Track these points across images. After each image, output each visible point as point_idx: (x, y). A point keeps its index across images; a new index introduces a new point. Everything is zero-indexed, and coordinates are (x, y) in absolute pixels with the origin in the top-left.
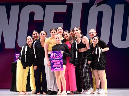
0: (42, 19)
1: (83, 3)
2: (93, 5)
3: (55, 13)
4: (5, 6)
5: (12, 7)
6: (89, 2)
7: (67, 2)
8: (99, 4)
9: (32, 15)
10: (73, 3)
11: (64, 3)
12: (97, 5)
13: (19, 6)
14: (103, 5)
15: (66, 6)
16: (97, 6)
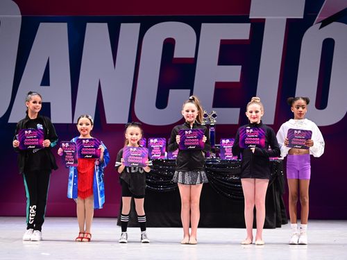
0: (193, 56)
1: (289, 21)
2: (312, 25)
3: (221, 40)
4: (106, 25)
5: (124, 27)
6: (302, 17)
7: (250, 17)
8: (325, 23)
9: (169, 45)
10: (264, 19)
11: (245, 19)
12: (320, 24)
13: (137, 26)
14: (334, 25)
15: (249, 24)
16: (321, 27)
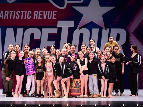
0: (40, 39)
1: (69, 27)
2: (76, 29)
3: (49, 34)
4: (13, 29)
5: (18, 29)
6: (73, 27)
8: (80, 28)
9: (32, 35)
10: (62, 27)
11: (56, 27)
13: (22, 29)
14: (83, 29)
15: (57, 29)
16: (79, 30)
